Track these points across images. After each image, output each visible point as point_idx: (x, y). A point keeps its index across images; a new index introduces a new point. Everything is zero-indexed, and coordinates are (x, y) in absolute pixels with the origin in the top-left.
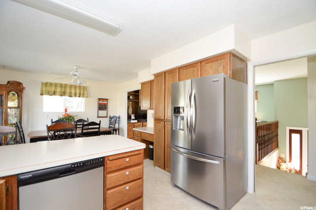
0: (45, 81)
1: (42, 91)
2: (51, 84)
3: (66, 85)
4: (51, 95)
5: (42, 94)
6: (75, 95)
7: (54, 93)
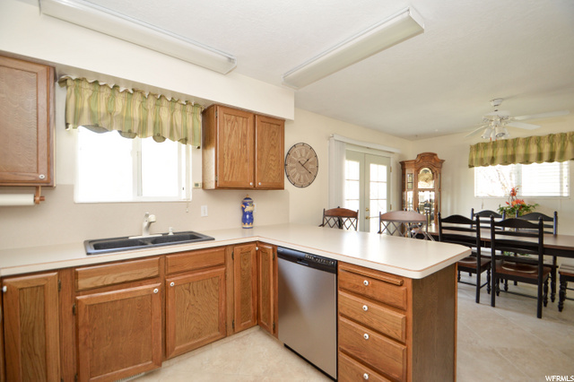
0: (474, 142)
1: (472, 160)
2: (485, 145)
3: (515, 142)
4: (487, 165)
5: (471, 166)
6: (540, 159)
7: (493, 161)
